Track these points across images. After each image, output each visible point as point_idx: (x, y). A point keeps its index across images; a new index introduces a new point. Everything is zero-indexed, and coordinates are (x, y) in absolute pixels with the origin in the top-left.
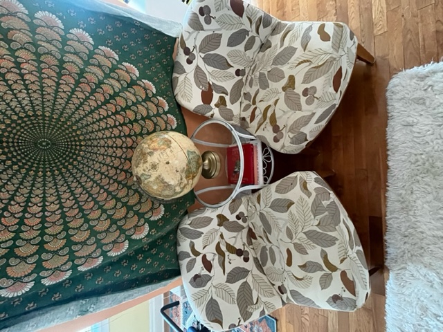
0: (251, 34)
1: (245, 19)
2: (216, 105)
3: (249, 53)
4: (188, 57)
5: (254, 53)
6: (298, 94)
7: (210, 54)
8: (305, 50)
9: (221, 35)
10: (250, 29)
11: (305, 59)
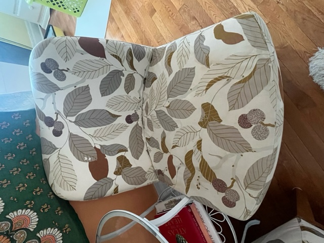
0: (126, 73)
1: (110, 59)
2: (117, 173)
3: (134, 94)
4: (53, 128)
5: (139, 92)
6: (233, 128)
7: (83, 114)
8: (208, 65)
9: (87, 87)
10: (123, 68)
11: (216, 76)
